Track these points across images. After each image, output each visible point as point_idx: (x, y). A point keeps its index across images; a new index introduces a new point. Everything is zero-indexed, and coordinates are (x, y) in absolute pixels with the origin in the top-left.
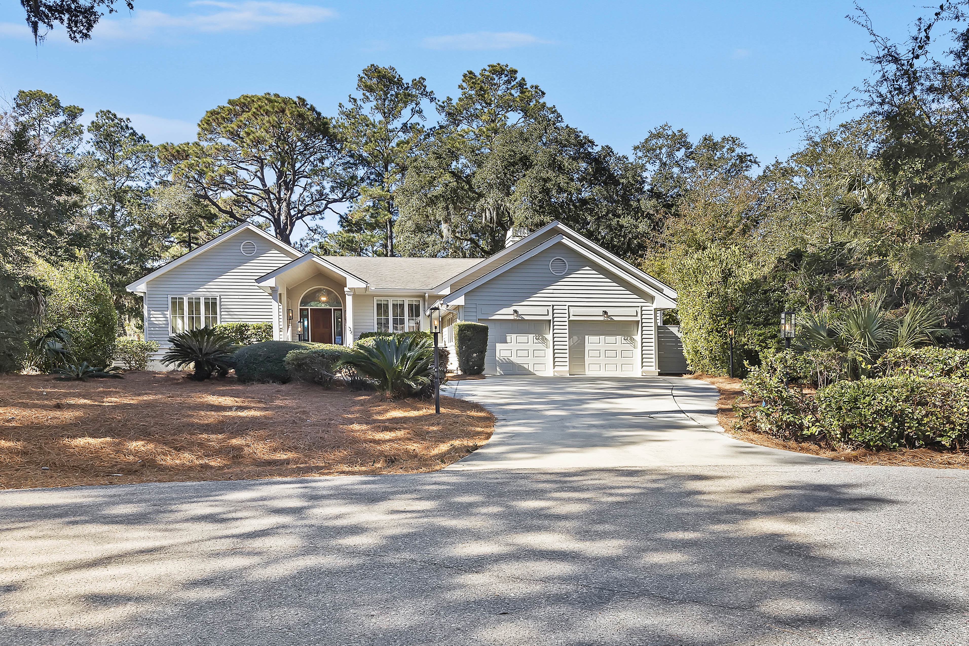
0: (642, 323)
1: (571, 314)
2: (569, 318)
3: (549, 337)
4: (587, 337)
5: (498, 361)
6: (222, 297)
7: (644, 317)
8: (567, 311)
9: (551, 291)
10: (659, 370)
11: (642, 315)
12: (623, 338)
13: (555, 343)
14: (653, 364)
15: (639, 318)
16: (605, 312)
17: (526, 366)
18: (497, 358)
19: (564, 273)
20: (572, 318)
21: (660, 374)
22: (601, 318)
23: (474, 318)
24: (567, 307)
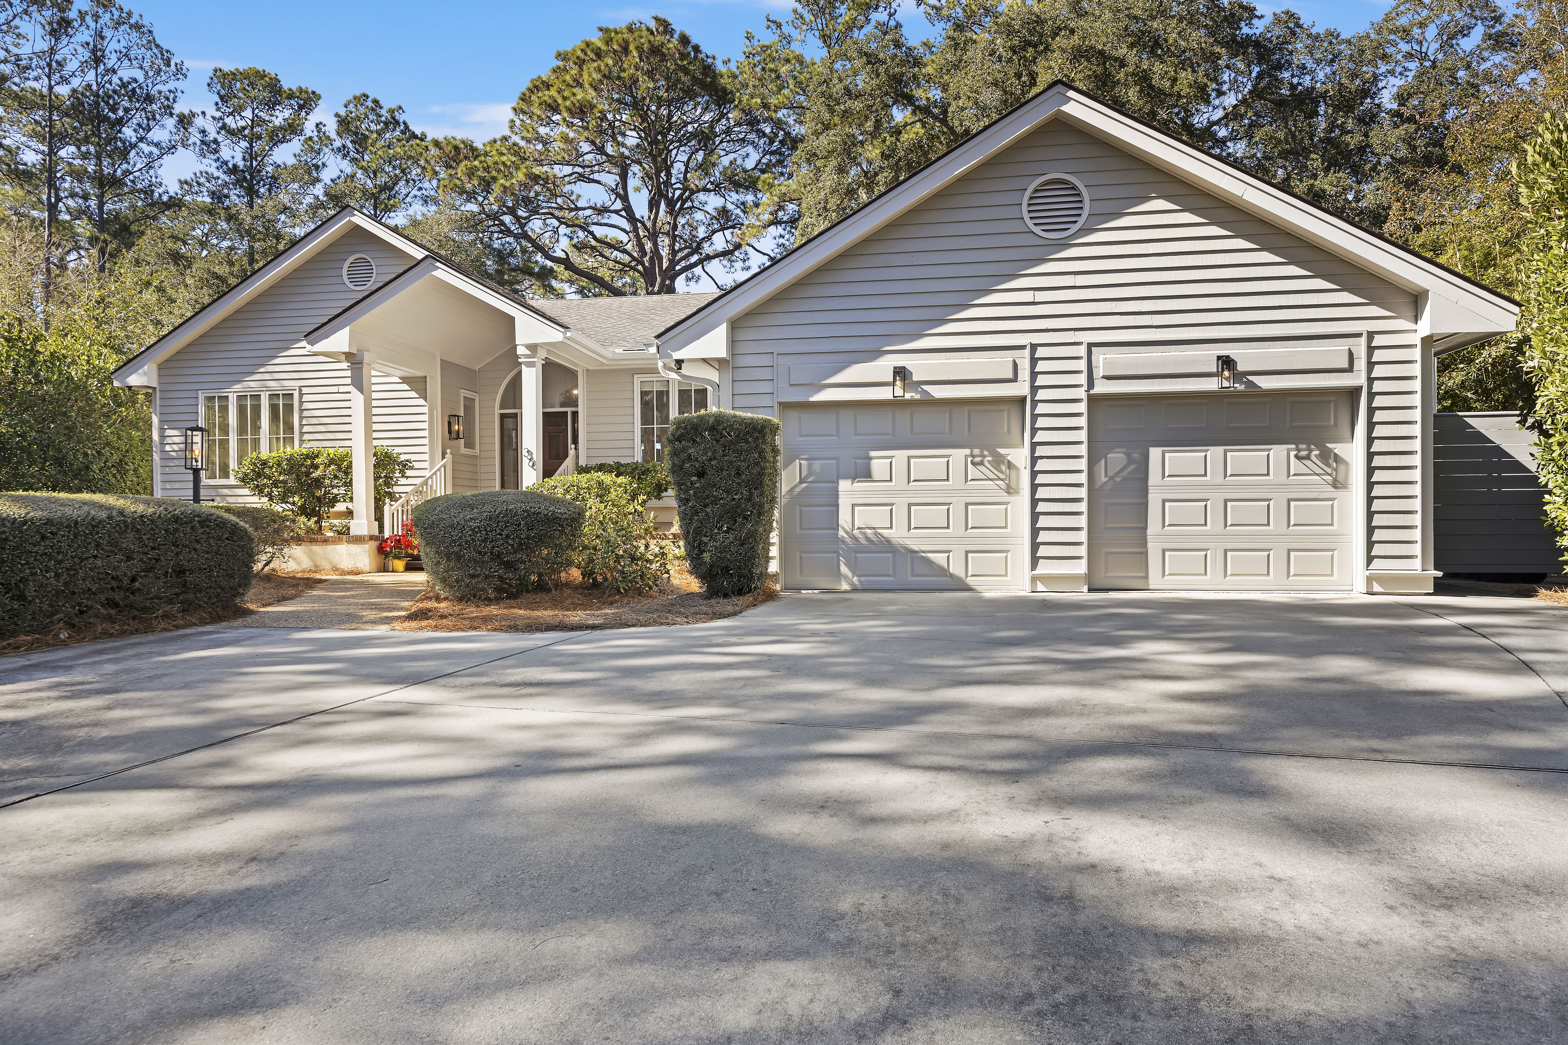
0: (1371, 396)
1: (1099, 372)
2: (1091, 383)
3: (1020, 456)
4: (1155, 453)
5: (843, 541)
6: (305, 390)
7: (1378, 371)
8: (1082, 365)
9: (1028, 296)
10: (1440, 574)
11: (1371, 365)
12: (1293, 454)
13: (1040, 479)
14: (1417, 549)
15: (1359, 379)
16: (1227, 362)
17: (939, 559)
18: (841, 533)
19: (1074, 228)
20: (1102, 387)
21: (1440, 588)
22: (1211, 385)
23: (766, 401)
24: (1082, 351)
